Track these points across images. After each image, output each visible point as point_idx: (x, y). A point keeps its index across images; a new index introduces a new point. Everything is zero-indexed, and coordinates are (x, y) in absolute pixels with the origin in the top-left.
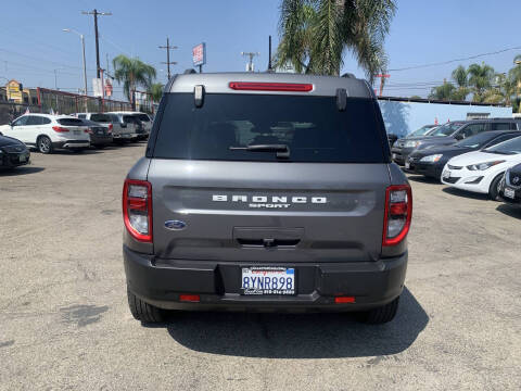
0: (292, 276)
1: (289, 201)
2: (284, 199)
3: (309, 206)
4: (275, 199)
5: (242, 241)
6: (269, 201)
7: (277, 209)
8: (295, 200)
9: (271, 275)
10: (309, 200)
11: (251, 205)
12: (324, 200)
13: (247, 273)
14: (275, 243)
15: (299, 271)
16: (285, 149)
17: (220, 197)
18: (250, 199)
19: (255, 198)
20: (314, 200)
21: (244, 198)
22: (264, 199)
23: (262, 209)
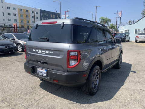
0: (46, 72)
2: (44, 52)
3: (49, 54)
4: (43, 51)
5: (38, 61)
7: (43, 54)
8: (46, 52)
9: (42, 71)
10: (49, 52)
11: (39, 53)
12: (52, 53)
13: (38, 69)
14: (43, 63)
15: (47, 71)
16: (46, 39)
17: (34, 50)
18: (38, 51)
19: (39, 51)
20: (50, 52)
21: (37, 51)
22: (41, 51)
23: (40, 54)
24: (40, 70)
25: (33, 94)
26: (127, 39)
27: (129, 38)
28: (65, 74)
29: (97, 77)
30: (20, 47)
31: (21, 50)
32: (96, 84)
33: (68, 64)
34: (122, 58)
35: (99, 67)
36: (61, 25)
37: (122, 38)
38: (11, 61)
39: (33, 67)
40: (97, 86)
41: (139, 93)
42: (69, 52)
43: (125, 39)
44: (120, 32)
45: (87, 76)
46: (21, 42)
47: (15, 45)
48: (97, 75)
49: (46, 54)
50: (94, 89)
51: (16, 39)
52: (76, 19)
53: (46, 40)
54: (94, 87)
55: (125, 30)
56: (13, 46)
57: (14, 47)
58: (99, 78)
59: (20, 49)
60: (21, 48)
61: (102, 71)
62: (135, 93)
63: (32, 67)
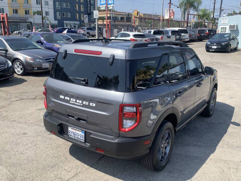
0: (83, 134)
1: (82, 103)
2: (81, 102)
4: (78, 101)
5: (69, 116)
6: (76, 102)
7: (78, 105)
8: (84, 103)
9: (77, 132)
10: (89, 104)
11: (71, 102)
12: (94, 105)
13: (70, 129)
14: (79, 119)
15: (85, 133)
16: (84, 80)
17: (62, 97)
18: (70, 99)
19: (72, 99)
20: (91, 104)
21: (68, 99)
22: (74, 100)
23: (74, 104)
24: (74, 131)
25: (58, 168)
26: (233, 46)
27: (236, 43)
28: (116, 141)
29: (168, 141)
30: (18, 67)
31: (21, 72)
32: (165, 154)
33: (121, 125)
34: (215, 98)
35: (172, 123)
36: (109, 58)
37: (223, 44)
38: (6, 99)
39: (61, 125)
40: (167, 156)
41: (237, 169)
42: (122, 106)
43: (228, 45)
44: (219, 31)
45: (151, 144)
46: (21, 56)
47: (10, 64)
48: (167, 139)
49: (84, 106)
50: (161, 161)
51: (10, 50)
52: (134, 47)
53: (84, 82)
54: (162, 157)
55: (231, 27)
56: (6, 67)
57: (9, 68)
58: (170, 143)
59: (18, 70)
60: (21, 69)
61: (177, 130)
62: (230, 168)
63: (58, 125)
